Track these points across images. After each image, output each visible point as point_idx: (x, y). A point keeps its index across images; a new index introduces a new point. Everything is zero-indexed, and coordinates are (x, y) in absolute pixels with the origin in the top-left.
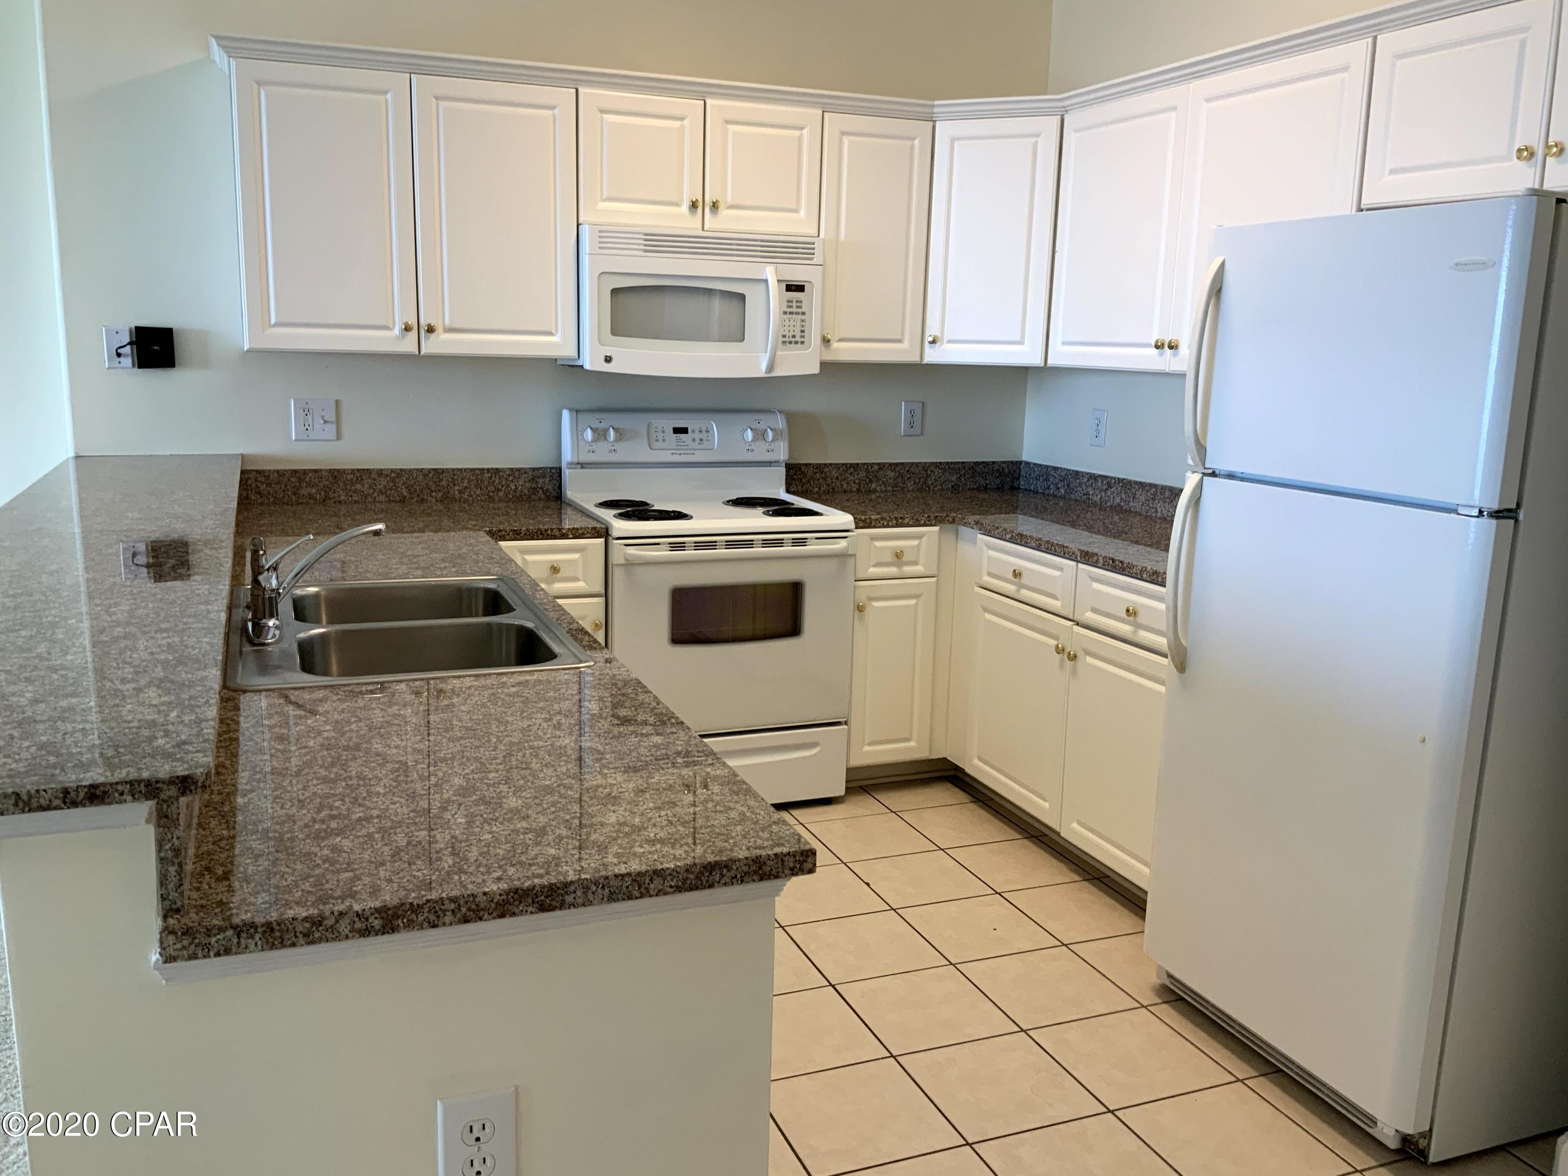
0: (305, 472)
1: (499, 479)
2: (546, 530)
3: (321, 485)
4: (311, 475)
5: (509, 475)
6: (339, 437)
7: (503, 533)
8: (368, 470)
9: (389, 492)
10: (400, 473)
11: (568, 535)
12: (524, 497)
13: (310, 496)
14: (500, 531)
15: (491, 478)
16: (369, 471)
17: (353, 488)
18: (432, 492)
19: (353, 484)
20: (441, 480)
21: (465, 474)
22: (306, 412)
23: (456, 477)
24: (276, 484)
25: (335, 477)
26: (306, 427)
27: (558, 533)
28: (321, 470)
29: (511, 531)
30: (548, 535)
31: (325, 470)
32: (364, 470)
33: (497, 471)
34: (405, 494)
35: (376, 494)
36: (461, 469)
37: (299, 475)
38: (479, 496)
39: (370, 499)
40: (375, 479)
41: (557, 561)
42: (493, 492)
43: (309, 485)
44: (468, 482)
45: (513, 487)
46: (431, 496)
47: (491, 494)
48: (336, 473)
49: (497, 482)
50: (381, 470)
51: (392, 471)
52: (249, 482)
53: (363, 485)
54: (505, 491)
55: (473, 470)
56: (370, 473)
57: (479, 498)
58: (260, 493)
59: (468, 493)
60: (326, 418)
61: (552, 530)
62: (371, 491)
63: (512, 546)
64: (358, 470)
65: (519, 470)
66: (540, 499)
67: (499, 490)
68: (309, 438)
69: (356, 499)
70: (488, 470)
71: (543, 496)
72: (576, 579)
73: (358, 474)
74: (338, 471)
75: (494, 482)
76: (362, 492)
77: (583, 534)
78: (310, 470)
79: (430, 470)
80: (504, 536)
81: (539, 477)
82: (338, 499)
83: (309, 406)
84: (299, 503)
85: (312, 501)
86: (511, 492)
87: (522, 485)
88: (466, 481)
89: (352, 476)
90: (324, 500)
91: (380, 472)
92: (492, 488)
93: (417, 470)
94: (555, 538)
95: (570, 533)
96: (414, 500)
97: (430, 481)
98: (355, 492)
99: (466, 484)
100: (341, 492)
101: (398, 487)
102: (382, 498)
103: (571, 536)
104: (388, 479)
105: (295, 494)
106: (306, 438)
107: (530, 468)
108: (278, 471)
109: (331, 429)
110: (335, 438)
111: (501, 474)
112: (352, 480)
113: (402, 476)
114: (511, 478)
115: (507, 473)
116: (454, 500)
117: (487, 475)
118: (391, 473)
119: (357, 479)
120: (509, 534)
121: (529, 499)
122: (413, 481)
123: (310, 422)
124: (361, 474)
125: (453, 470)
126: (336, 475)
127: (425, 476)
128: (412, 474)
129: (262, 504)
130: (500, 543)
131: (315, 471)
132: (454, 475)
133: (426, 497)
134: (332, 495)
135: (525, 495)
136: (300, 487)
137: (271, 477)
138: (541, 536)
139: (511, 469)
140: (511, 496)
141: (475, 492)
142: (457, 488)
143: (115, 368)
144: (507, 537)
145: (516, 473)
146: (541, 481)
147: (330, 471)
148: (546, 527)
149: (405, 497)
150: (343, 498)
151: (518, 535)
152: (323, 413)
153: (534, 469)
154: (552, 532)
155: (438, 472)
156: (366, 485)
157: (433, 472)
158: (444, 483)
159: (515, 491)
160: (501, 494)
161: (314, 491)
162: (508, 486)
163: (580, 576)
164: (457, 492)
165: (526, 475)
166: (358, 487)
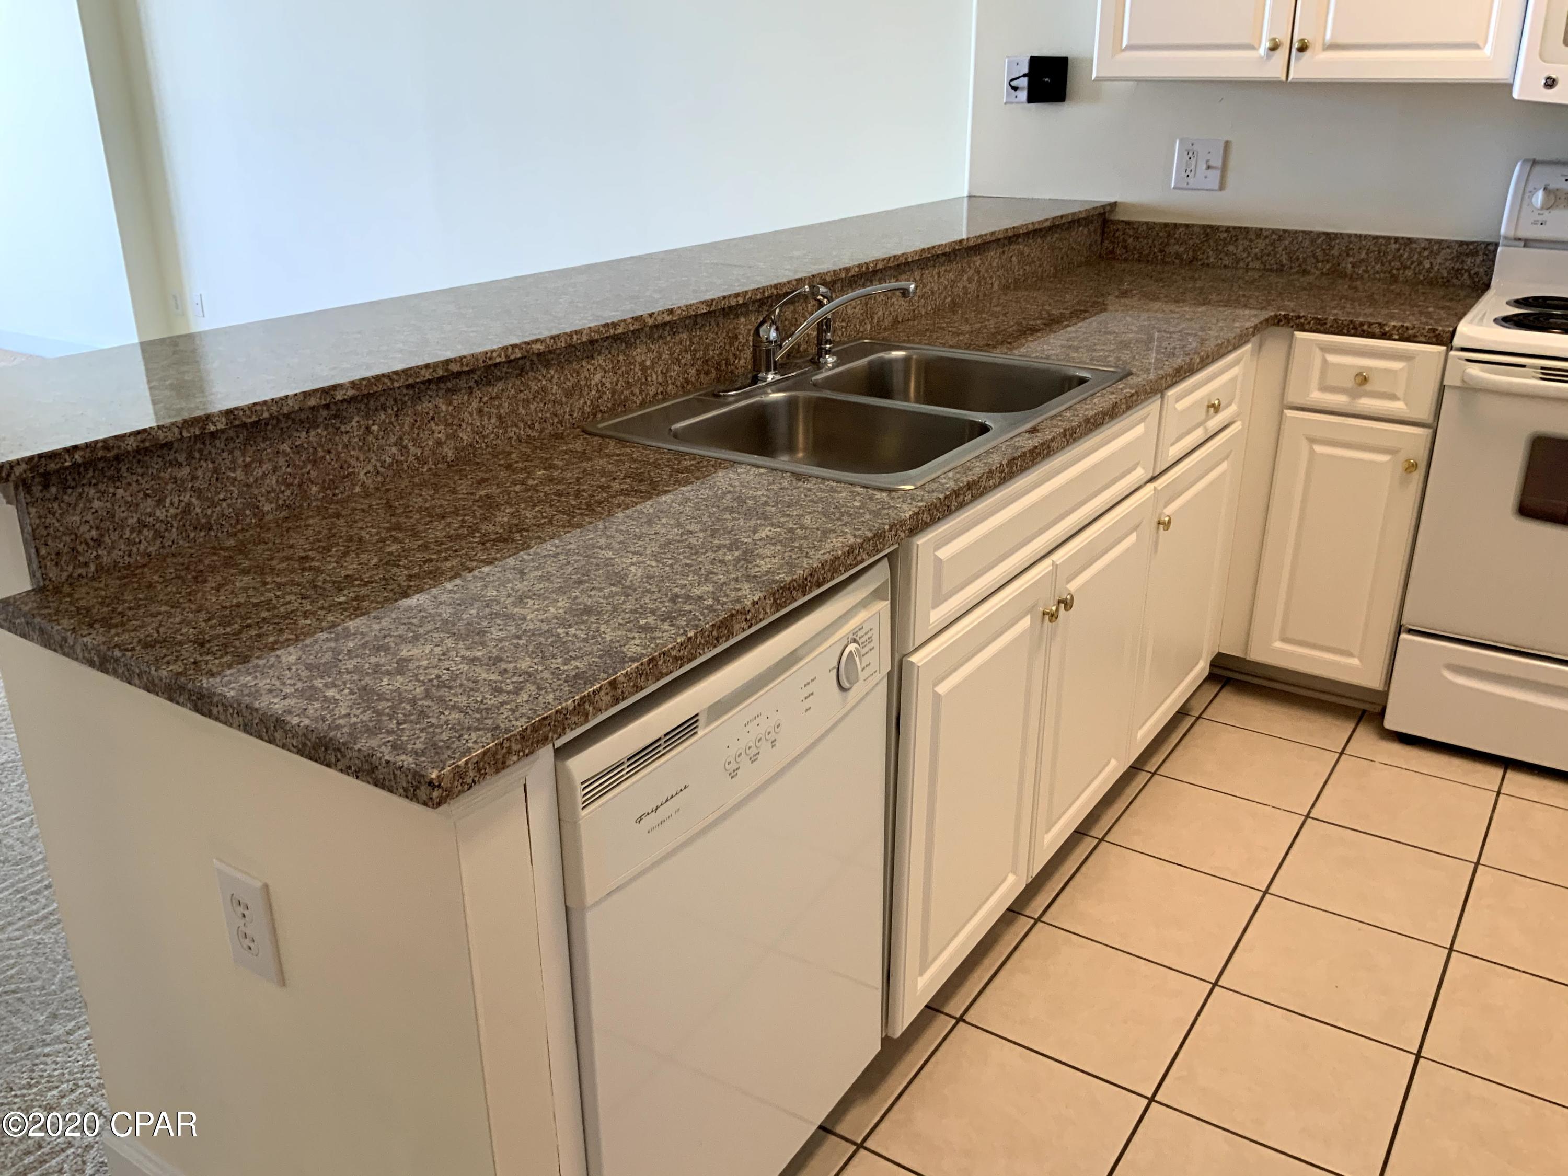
0: (1176, 226)
1: (1410, 253)
2: (1362, 324)
3: (1191, 242)
4: (1181, 230)
5: (1425, 249)
6: (1222, 187)
7: (1302, 320)
8: (1245, 228)
9: (1265, 258)
10: (1282, 235)
11: (1392, 335)
12: (1440, 280)
13: (1178, 256)
14: (1299, 317)
15: (1398, 250)
16: (1247, 230)
17: (1225, 249)
18: (1318, 262)
19: (1225, 245)
20: (1332, 248)
21: (1364, 243)
22: (1191, 155)
23: (1351, 246)
24: (1145, 238)
25: (1207, 235)
26: (1188, 172)
27: (1377, 330)
28: (1193, 225)
29: (1313, 319)
30: (1363, 331)
31: (1196, 225)
32: (1240, 228)
33: (1410, 241)
34: (1284, 261)
35: (1250, 259)
36: (1360, 236)
37: (1170, 229)
38: (1377, 272)
39: (1242, 264)
40: (1251, 241)
41: (1370, 369)
42: (1398, 269)
43: (1177, 242)
44: (1367, 254)
45: (1427, 266)
46: (1316, 267)
47: (1394, 272)
48: (1209, 230)
49: (1405, 256)
50: (1261, 230)
51: (1274, 232)
52: (1117, 235)
53: (1237, 247)
54: (1415, 270)
55: (1376, 238)
56: (1247, 232)
57: (1377, 276)
58: (1125, 247)
59: (1364, 268)
60: (1211, 163)
61: (1370, 324)
62: (1245, 255)
63: (1312, 340)
64: (1234, 228)
65: (1440, 242)
66: (1462, 286)
67: (1406, 268)
68: (1189, 186)
69: (1227, 263)
70: (1397, 239)
71: (1468, 282)
72: (1393, 397)
73: (1233, 233)
74: (1211, 227)
75: (1402, 256)
76: (1235, 254)
77: (1415, 336)
78: (1181, 225)
79: (1319, 234)
80: (1303, 324)
81: (1467, 255)
82: (1206, 261)
83: (1195, 148)
84: (1164, 263)
85: (1177, 261)
86: (1424, 271)
87: (1440, 264)
88: (1364, 252)
89: (1225, 235)
90: (1191, 262)
91: (1259, 232)
92: (1397, 264)
93: (1304, 232)
94: (1372, 336)
95: (1395, 332)
96: (1294, 270)
97: (1318, 248)
98: (1227, 255)
99: (1363, 255)
100: (1211, 253)
101: (1277, 252)
102: (1257, 264)
103: (1396, 337)
104: (1267, 241)
105: (1161, 251)
106: (1185, 185)
107: (1457, 242)
108: (1147, 223)
109: (1215, 175)
110: (1217, 187)
111: (1414, 245)
112: (1225, 239)
113: (1285, 239)
114: (1426, 253)
115: (1423, 245)
116: (1343, 275)
117: (1394, 246)
118: (1271, 235)
119: (1231, 238)
120: (1309, 323)
121: (1446, 283)
122: (1297, 246)
123: (1193, 167)
124: (1237, 234)
125: (1350, 236)
126: (1209, 231)
127: (1313, 241)
128: (1297, 238)
129: (1126, 260)
130: (1296, 333)
131: (1187, 226)
132: (1350, 242)
133: (1309, 268)
134: (1200, 257)
135: (1442, 278)
136: (1167, 244)
137: (1140, 229)
138: (1352, 332)
139: (1429, 241)
140: (1421, 278)
141: (1373, 267)
142: (1351, 259)
143: (1012, 103)
144: (1307, 327)
145: (1434, 246)
146: (1469, 261)
147: (1204, 227)
148: (1361, 319)
149: (1283, 266)
150: (1212, 260)
151: (1322, 325)
152: (1209, 157)
153: (1461, 243)
154: (1369, 327)
155: (1330, 237)
156: (1241, 248)
157: (1324, 237)
158: (1335, 252)
159: (1428, 271)
160: (1409, 273)
161: (1182, 249)
162: (1420, 263)
163: (1400, 394)
164: (1349, 266)
165: (1449, 251)
166: (1231, 248)
